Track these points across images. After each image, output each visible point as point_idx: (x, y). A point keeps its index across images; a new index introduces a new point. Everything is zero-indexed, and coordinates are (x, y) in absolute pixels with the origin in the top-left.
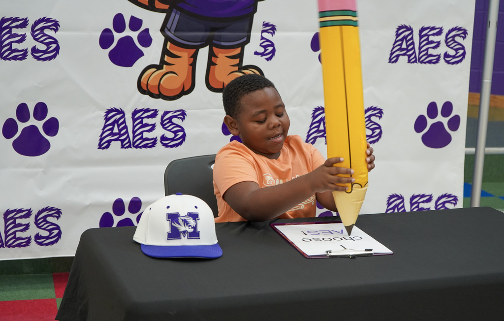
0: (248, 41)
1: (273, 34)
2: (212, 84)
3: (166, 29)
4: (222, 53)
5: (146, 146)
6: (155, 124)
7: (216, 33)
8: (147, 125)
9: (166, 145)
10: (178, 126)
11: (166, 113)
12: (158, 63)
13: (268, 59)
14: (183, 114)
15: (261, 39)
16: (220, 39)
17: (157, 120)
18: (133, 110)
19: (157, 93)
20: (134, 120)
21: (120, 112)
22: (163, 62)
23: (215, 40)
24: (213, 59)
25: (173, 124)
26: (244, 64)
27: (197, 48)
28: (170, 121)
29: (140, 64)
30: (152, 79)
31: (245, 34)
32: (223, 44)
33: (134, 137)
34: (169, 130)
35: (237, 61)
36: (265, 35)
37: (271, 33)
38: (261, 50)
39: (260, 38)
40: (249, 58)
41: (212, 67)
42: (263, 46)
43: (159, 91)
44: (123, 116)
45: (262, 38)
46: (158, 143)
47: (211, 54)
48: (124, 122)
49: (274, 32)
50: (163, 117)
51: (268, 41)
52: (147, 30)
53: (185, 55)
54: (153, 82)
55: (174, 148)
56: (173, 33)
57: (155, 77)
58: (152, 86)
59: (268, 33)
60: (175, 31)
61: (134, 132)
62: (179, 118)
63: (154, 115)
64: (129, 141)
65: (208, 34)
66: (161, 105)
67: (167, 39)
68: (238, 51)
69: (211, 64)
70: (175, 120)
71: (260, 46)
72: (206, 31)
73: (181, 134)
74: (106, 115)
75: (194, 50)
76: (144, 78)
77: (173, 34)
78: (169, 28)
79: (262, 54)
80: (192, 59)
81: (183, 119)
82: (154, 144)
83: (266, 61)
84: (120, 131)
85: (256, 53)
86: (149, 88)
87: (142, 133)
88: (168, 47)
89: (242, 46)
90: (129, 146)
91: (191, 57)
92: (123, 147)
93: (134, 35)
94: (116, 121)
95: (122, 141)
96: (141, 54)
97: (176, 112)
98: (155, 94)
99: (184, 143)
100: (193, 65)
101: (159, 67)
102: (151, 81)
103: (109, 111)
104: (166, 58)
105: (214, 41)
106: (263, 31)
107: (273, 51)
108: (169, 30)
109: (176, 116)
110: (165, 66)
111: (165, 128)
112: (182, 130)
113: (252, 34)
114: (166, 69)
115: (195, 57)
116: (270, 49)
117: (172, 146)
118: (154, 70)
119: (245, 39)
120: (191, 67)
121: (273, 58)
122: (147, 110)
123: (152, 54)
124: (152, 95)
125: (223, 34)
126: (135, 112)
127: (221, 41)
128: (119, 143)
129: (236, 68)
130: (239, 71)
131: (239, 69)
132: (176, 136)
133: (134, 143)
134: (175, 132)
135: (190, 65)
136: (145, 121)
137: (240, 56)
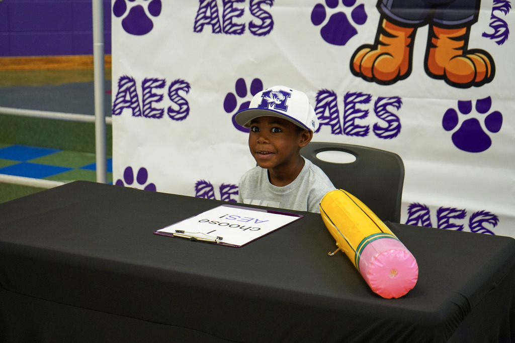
0: (475, 20)
1: (506, 12)
2: (432, 70)
3: (382, 6)
4: (443, 33)
5: (357, 134)
6: (368, 110)
7: (438, 11)
8: (359, 111)
9: (379, 136)
10: (392, 115)
11: (380, 99)
12: (372, 42)
13: (499, 43)
14: (398, 102)
15: (491, 18)
16: (441, 17)
17: (370, 106)
18: (345, 93)
19: (370, 75)
20: (346, 104)
21: (332, 94)
22: (377, 42)
23: (437, 18)
24: (434, 40)
25: (387, 112)
26: (470, 47)
27: (416, 27)
28: (384, 109)
29: (354, 43)
30: (366, 60)
31: (473, 11)
32: (445, 22)
33: (345, 123)
34: (383, 119)
35: (461, 43)
36: (498, 13)
37: (504, 10)
38: (491, 31)
39: (490, 16)
40: (476, 40)
41: (432, 50)
42: (494, 27)
43: (373, 75)
44: (335, 99)
45: (493, 17)
46: (371, 132)
47: (432, 35)
48: (336, 105)
49: (508, 10)
50: (376, 103)
51: (500, 20)
52: (362, 6)
53: (402, 34)
54: (366, 63)
55: (388, 140)
56: (390, 9)
57: (369, 58)
58: (366, 68)
59: (501, 10)
60: (392, 7)
61: (345, 117)
62: (394, 106)
63: (367, 101)
64: (340, 127)
65: (428, 11)
66: (375, 90)
67: (383, 16)
68: (463, 31)
69: (430, 46)
70: (389, 108)
71: (490, 25)
72: (426, 7)
73: (395, 124)
74: (318, 97)
75: (411, 30)
76: (357, 59)
77: (390, 11)
78: (385, 4)
79: (492, 37)
80: (409, 40)
81: (398, 108)
82: (366, 133)
83: (497, 44)
84: (331, 114)
85: (485, 35)
86: (362, 69)
87: (353, 119)
88: (384, 25)
89: (468, 25)
90: (340, 133)
91: (409, 37)
92: (333, 132)
93: (348, 11)
94: (328, 104)
95: (333, 126)
96: (354, 32)
97: (391, 98)
98: (369, 77)
99: (399, 135)
100: (411, 46)
101: (373, 47)
102: (365, 62)
103: (321, 93)
104: (382, 38)
105: (435, 20)
106: (494, 9)
107: (506, 34)
108: (386, 6)
109: (391, 104)
110: (379, 46)
111: (379, 116)
112: (398, 120)
113: (481, 11)
114: (381, 49)
115: (412, 37)
116: (502, 30)
117: (386, 137)
118: (368, 50)
119: (472, 18)
120: (408, 49)
121: (506, 42)
122: (360, 95)
123: (366, 33)
124: (365, 78)
125: (446, 11)
126: (348, 96)
127: (442, 19)
128: (329, 127)
129: (460, 52)
130: (464, 55)
131: (463, 53)
132: (390, 126)
133: (345, 129)
134: (389, 122)
135: (408, 46)
136: (358, 106)
137: (466, 38)
